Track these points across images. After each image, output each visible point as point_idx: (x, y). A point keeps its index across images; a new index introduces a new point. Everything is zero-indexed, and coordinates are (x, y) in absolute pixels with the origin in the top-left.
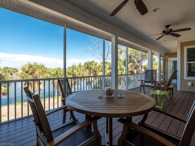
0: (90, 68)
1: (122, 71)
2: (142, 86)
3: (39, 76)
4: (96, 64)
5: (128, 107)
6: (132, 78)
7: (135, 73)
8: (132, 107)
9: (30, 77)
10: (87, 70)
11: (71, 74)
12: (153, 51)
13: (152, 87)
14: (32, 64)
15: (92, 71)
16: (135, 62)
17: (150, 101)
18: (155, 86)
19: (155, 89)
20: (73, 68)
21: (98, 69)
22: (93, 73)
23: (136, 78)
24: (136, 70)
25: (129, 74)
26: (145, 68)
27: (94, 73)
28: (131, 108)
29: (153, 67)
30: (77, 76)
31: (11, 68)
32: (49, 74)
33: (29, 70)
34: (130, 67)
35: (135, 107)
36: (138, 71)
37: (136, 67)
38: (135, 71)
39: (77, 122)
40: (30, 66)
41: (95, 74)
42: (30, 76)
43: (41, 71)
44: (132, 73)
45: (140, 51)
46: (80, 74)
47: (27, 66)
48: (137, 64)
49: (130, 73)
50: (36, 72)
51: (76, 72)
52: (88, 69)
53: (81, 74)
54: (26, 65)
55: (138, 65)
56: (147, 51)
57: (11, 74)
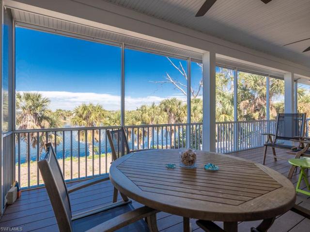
0: (171, 111)
1: (227, 116)
2: (270, 145)
3: (96, 122)
4: (179, 104)
5: (221, 196)
6: (249, 128)
7: (257, 118)
8: (233, 197)
9: (84, 124)
10: (165, 113)
11: (139, 120)
12: (297, 75)
13: (295, 150)
14: (87, 105)
15: (173, 115)
16: (256, 97)
17: (281, 187)
18: (302, 148)
19: (302, 155)
20: (142, 111)
21: (183, 112)
22: (174, 119)
23: (258, 128)
24: (257, 113)
25: (243, 122)
26: (278, 109)
27: (177, 118)
28: (228, 202)
29: (299, 108)
30: (147, 122)
31: (65, 110)
32: (108, 119)
33: (83, 113)
34: (245, 108)
35: (237, 198)
36: (262, 115)
37: (258, 108)
38: (256, 115)
39: (129, 205)
40: (85, 108)
41: (179, 119)
42: (84, 122)
43: (97, 115)
44: (249, 118)
45: (266, 77)
46: (152, 119)
47: (81, 108)
48: (259, 101)
49: (245, 120)
50: (92, 117)
51: (147, 116)
52: (166, 111)
53: (155, 119)
54: (79, 107)
55: (263, 104)
56: (283, 76)
57: (65, 118)
